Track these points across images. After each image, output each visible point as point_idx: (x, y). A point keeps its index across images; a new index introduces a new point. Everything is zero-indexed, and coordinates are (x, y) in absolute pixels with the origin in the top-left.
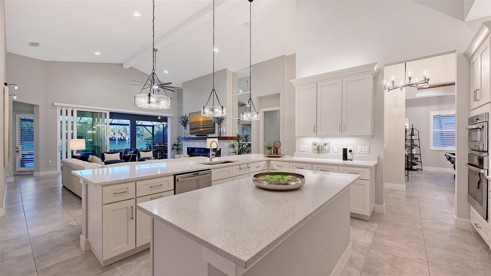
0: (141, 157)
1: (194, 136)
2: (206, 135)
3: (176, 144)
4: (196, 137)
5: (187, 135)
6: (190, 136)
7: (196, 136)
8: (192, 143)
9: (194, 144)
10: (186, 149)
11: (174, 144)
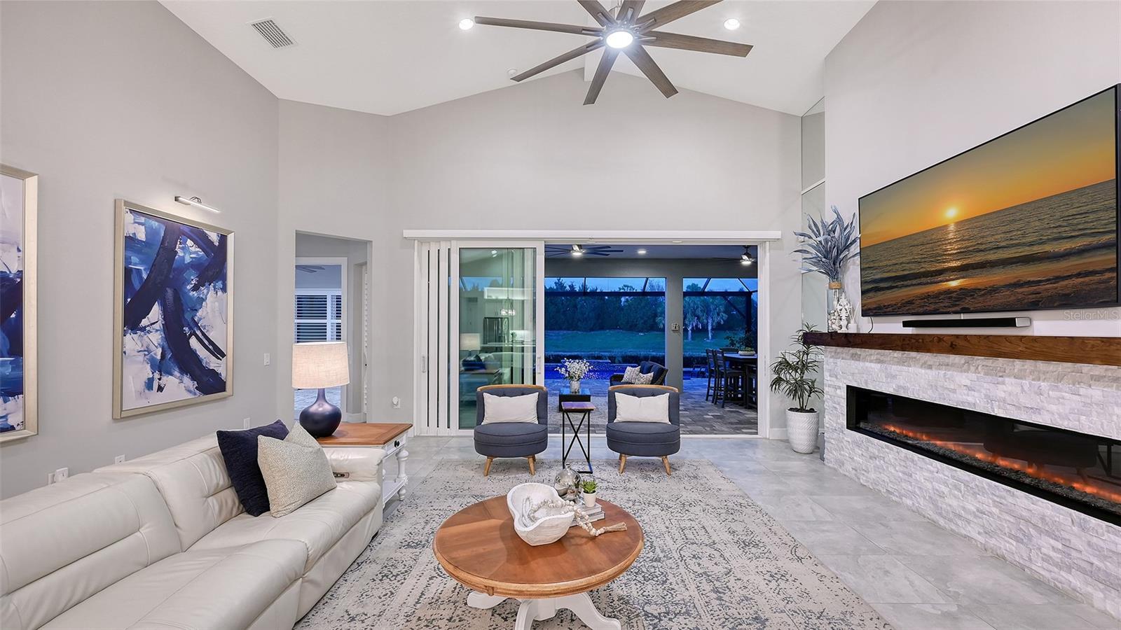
0: (619, 419)
1: (893, 326)
2: (1011, 323)
3: (792, 360)
4: (909, 331)
5: (844, 323)
6: (867, 326)
7: (906, 324)
8: (876, 366)
9: (894, 377)
10: (844, 393)
11: (781, 363)
